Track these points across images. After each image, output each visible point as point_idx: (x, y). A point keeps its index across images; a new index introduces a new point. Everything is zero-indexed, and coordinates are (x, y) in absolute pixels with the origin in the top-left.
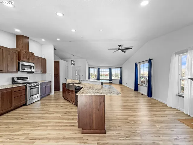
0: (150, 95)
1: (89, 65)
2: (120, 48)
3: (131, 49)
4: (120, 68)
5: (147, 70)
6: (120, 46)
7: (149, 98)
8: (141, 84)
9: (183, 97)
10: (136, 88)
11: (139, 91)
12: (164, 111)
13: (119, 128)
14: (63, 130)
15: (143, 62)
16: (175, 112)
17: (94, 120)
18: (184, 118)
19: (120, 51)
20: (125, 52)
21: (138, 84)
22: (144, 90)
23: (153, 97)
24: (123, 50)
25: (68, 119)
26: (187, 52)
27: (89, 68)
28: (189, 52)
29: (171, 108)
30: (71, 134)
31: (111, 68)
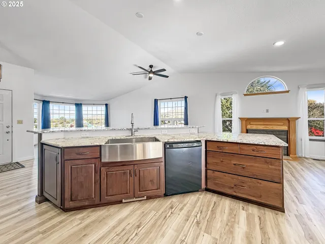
28: (233, 95)
31: (81, 104)
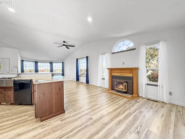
0: (87, 82)
1: (21, 57)
2: (65, 44)
3: (74, 46)
4: (62, 63)
5: (85, 64)
6: (64, 42)
7: (87, 84)
8: (81, 75)
9: (104, 79)
10: (78, 79)
11: (79, 81)
12: (97, 89)
13: (74, 106)
14: (11, 130)
15: (83, 58)
16: (101, 89)
17: (54, 104)
18: (105, 90)
19: (64, 47)
20: (68, 48)
21: (79, 76)
22: (83, 79)
23: (90, 83)
24: (67, 47)
25: (12, 119)
26: (105, 54)
27: (22, 61)
28: (106, 54)
29: (99, 87)
30: (26, 128)
31: (52, 63)
